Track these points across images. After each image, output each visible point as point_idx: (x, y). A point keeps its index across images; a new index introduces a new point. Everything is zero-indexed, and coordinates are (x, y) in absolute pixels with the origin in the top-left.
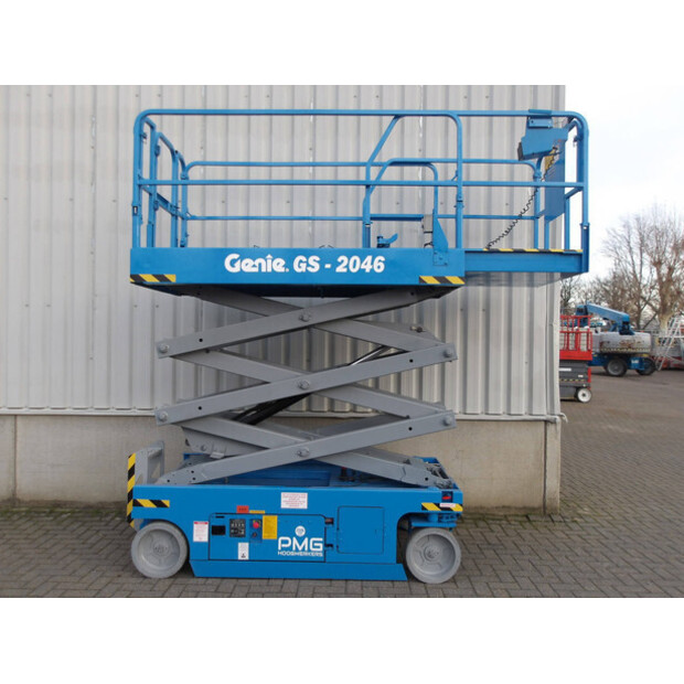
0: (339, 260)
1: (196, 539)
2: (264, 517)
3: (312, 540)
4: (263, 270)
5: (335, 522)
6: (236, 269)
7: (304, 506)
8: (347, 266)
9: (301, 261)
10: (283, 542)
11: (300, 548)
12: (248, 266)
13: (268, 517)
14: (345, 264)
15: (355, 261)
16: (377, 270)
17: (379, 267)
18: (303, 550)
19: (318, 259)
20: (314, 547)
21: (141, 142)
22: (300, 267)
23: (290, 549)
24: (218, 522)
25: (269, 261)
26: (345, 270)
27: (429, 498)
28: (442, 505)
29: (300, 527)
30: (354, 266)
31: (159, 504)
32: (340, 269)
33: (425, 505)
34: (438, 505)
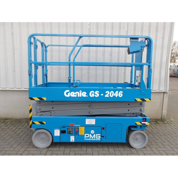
0: (106, 92)
1: (55, 135)
2: (80, 127)
3: (97, 135)
4: (78, 96)
5: (105, 129)
6: (68, 96)
7: (94, 123)
8: (109, 95)
9: (92, 93)
10: (86, 136)
11: (92, 138)
12: (73, 94)
13: (81, 127)
14: (108, 94)
15: (112, 93)
16: (120, 96)
17: (120, 95)
18: (93, 138)
19: (98, 92)
20: (97, 137)
21: (31, 46)
22: (92, 95)
23: (89, 138)
24: (63, 129)
25: (81, 93)
26: (108, 96)
27: (138, 120)
28: (142, 123)
29: (93, 131)
30: (112, 95)
31: (42, 123)
32: (107, 96)
33: (136, 123)
34: (141, 123)
